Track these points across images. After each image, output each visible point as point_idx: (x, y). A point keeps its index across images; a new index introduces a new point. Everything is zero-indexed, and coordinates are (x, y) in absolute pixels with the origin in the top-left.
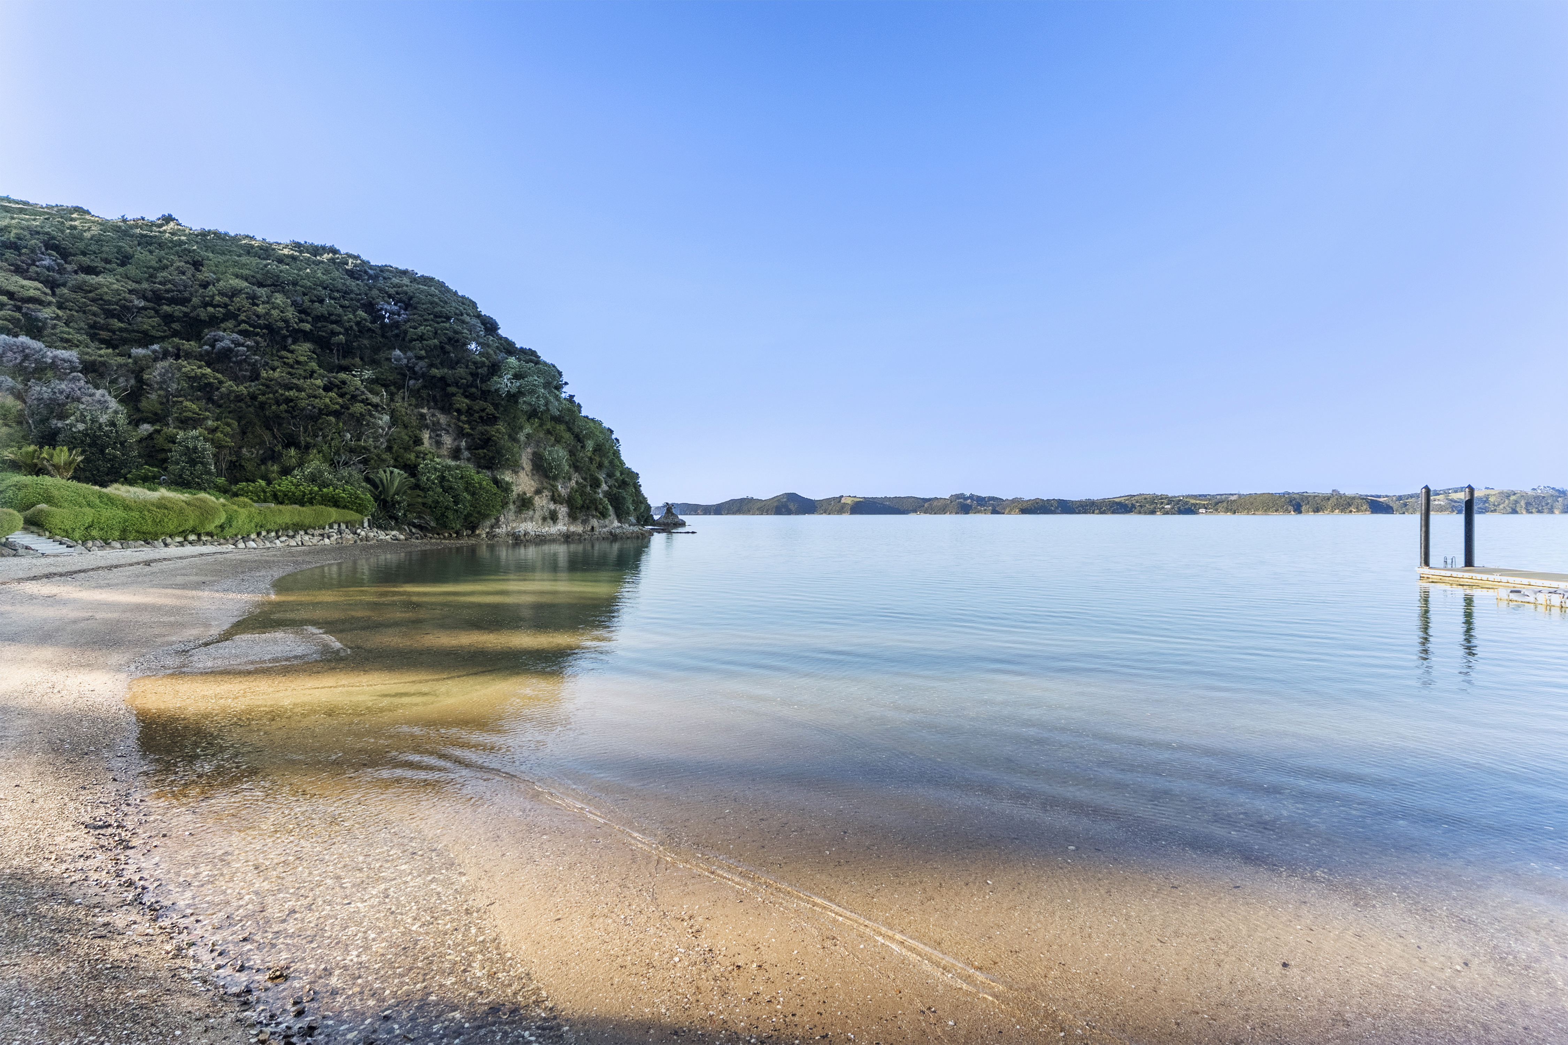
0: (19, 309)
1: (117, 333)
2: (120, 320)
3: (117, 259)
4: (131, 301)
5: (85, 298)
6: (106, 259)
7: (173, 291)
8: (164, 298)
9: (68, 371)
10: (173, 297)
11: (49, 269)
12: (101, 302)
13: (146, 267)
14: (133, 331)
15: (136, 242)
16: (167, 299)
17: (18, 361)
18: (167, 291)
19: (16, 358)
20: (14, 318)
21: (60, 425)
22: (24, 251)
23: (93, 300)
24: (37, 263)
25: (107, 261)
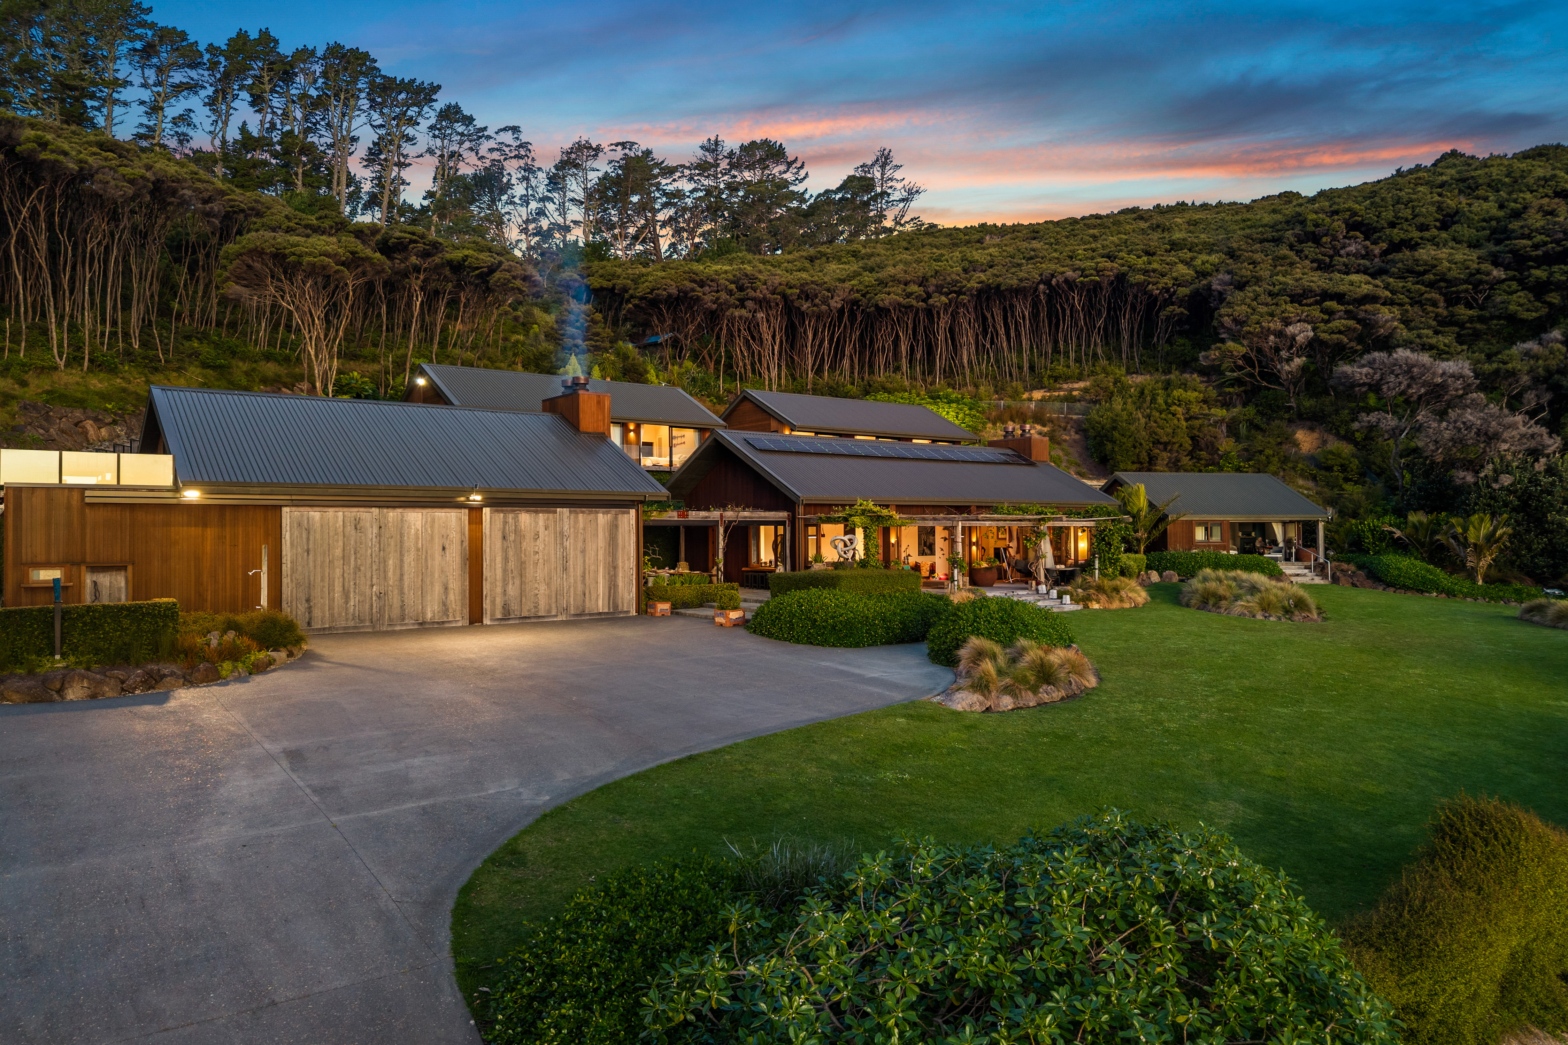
0: (1349, 315)
1: (1468, 325)
2: (1469, 306)
3: (1437, 220)
4: (1488, 274)
5: (1417, 283)
6: (1422, 224)
7: (1545, 244)
8: (1531, 258)
9: (1461, 392)
10: (1546, 253)
11: (1356, 255)
12: (1442, 284)
13: (1484, 220)
14: (1492, 317)
15: (1456, 191)
16: (1536, 259)
17: (1402, 387)
18: (1536, 247)
19: (1400, 383)
20: (1349, 329)
21: (1470, 478)
22: (1324, 239)
23: (1431, 285)
24: (1342, 252)
25: (1423, 228)
